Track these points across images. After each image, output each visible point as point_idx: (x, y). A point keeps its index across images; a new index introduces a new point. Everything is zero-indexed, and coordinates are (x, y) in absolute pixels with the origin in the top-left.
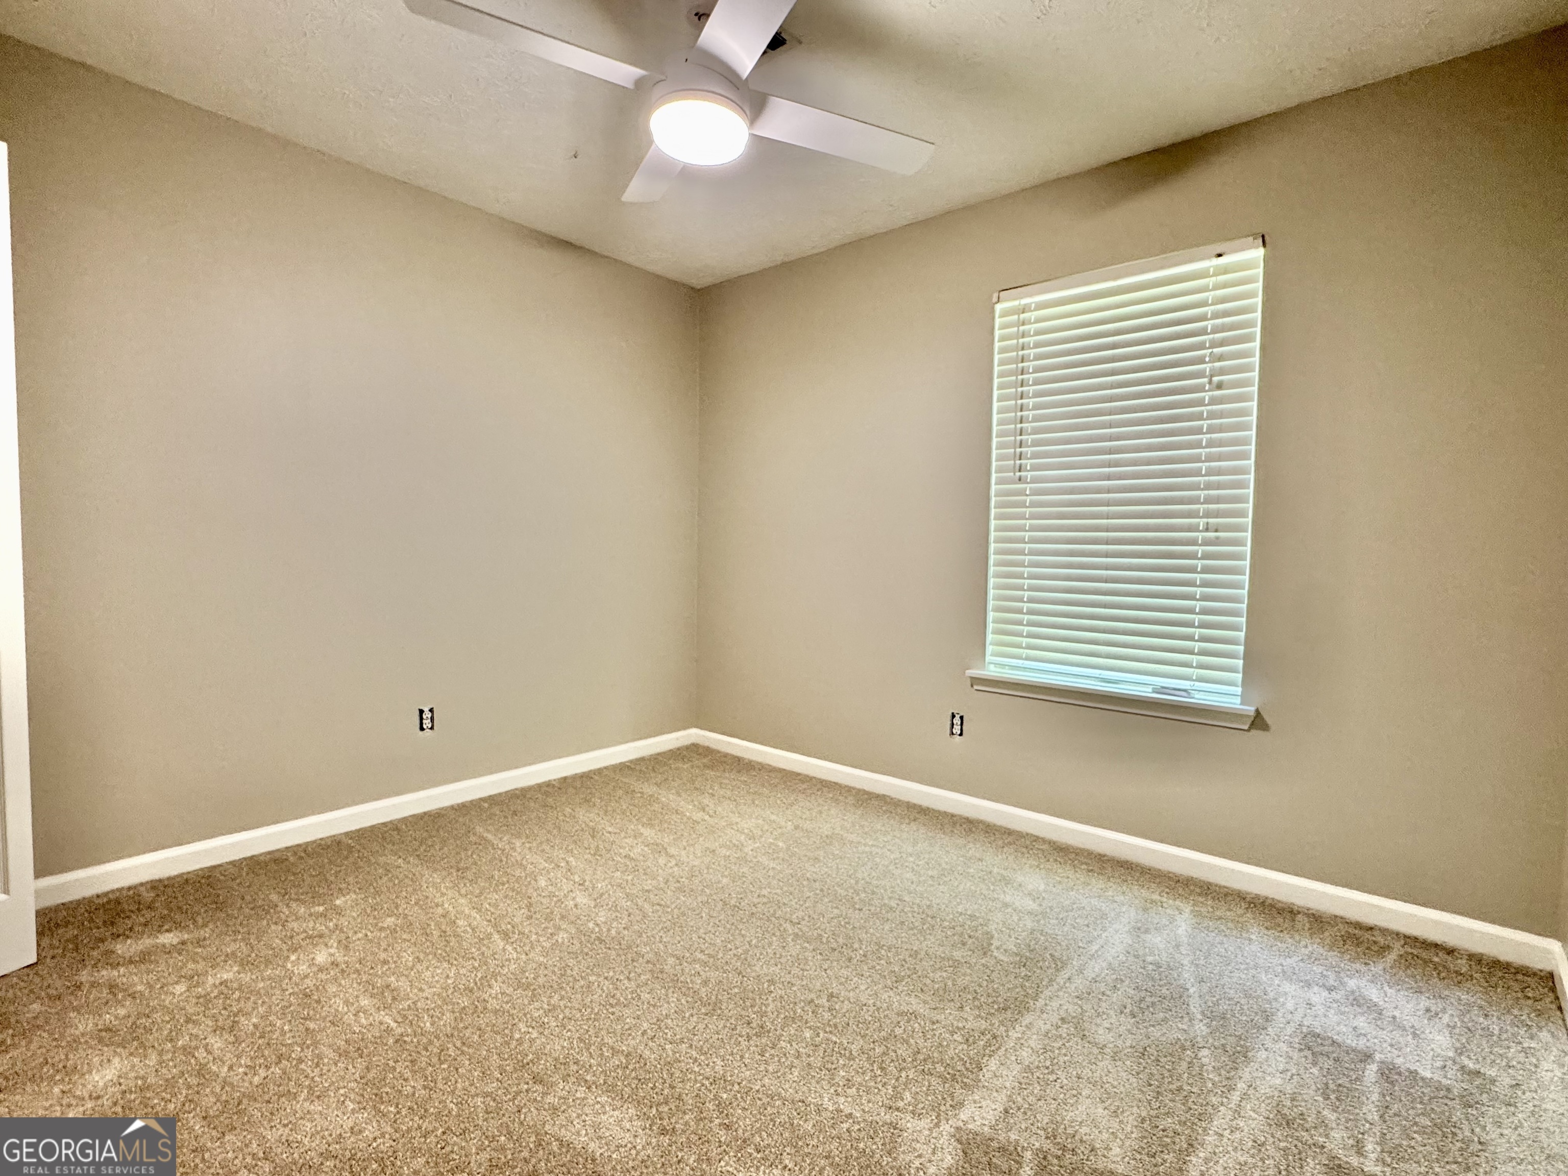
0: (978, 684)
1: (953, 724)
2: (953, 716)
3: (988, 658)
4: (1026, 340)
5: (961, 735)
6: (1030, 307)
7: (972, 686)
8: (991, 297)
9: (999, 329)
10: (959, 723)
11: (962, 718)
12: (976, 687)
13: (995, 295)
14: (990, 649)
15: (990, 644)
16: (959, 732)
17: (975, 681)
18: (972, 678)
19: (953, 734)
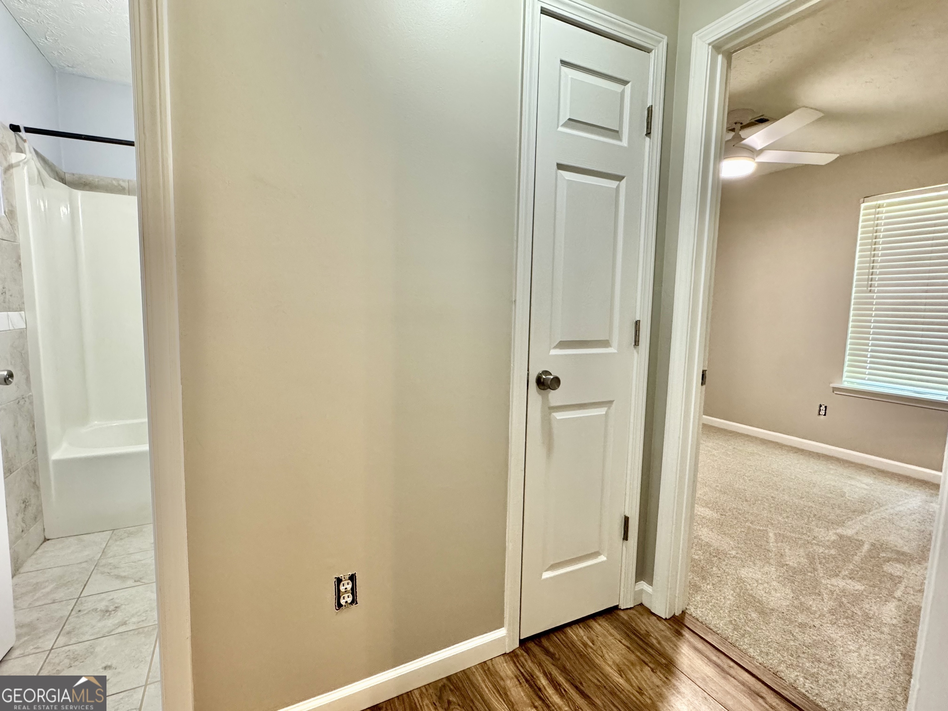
0: (837, 391)
1: (820, 410)
2: (821, 406)
3: (844, 379)
4: (879, 222)
5: (825, 415)
6: (883, 205)
7: (833, 392)
8: (859, 200)
9: (863, 216)
10: (824, 409)
11: (826, 407)
12: (835, 392)
13: (862, 200)
14: (845, 374)
15: (846, 372)
16: (824, 414)
17: (834, 389)
18: (833, 388)
19: (820, 414)
